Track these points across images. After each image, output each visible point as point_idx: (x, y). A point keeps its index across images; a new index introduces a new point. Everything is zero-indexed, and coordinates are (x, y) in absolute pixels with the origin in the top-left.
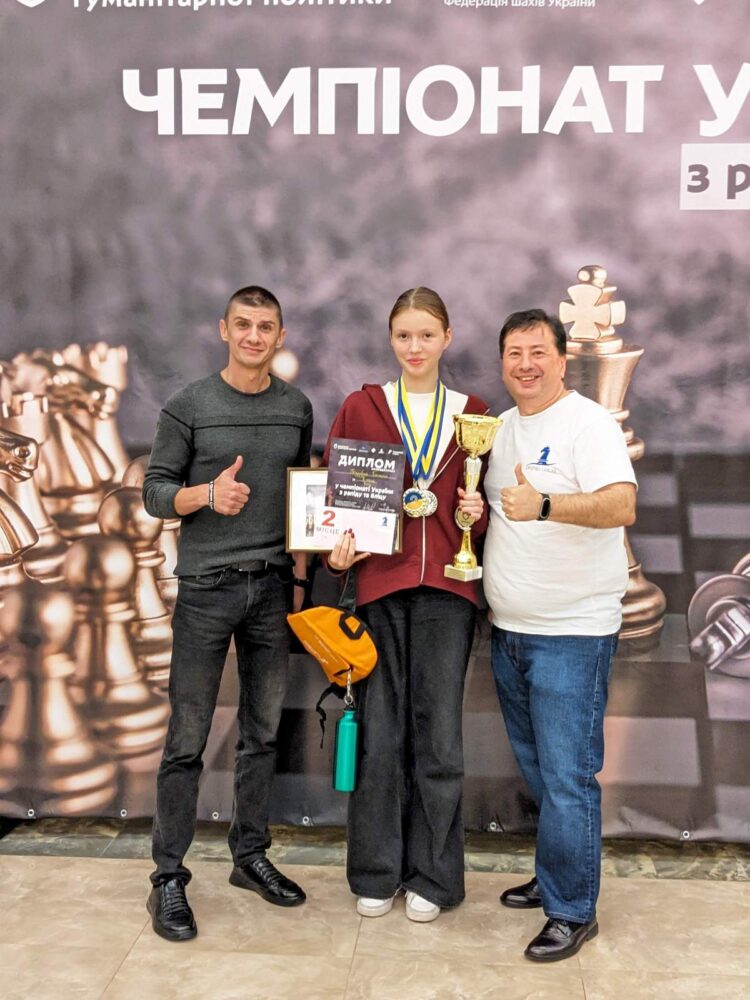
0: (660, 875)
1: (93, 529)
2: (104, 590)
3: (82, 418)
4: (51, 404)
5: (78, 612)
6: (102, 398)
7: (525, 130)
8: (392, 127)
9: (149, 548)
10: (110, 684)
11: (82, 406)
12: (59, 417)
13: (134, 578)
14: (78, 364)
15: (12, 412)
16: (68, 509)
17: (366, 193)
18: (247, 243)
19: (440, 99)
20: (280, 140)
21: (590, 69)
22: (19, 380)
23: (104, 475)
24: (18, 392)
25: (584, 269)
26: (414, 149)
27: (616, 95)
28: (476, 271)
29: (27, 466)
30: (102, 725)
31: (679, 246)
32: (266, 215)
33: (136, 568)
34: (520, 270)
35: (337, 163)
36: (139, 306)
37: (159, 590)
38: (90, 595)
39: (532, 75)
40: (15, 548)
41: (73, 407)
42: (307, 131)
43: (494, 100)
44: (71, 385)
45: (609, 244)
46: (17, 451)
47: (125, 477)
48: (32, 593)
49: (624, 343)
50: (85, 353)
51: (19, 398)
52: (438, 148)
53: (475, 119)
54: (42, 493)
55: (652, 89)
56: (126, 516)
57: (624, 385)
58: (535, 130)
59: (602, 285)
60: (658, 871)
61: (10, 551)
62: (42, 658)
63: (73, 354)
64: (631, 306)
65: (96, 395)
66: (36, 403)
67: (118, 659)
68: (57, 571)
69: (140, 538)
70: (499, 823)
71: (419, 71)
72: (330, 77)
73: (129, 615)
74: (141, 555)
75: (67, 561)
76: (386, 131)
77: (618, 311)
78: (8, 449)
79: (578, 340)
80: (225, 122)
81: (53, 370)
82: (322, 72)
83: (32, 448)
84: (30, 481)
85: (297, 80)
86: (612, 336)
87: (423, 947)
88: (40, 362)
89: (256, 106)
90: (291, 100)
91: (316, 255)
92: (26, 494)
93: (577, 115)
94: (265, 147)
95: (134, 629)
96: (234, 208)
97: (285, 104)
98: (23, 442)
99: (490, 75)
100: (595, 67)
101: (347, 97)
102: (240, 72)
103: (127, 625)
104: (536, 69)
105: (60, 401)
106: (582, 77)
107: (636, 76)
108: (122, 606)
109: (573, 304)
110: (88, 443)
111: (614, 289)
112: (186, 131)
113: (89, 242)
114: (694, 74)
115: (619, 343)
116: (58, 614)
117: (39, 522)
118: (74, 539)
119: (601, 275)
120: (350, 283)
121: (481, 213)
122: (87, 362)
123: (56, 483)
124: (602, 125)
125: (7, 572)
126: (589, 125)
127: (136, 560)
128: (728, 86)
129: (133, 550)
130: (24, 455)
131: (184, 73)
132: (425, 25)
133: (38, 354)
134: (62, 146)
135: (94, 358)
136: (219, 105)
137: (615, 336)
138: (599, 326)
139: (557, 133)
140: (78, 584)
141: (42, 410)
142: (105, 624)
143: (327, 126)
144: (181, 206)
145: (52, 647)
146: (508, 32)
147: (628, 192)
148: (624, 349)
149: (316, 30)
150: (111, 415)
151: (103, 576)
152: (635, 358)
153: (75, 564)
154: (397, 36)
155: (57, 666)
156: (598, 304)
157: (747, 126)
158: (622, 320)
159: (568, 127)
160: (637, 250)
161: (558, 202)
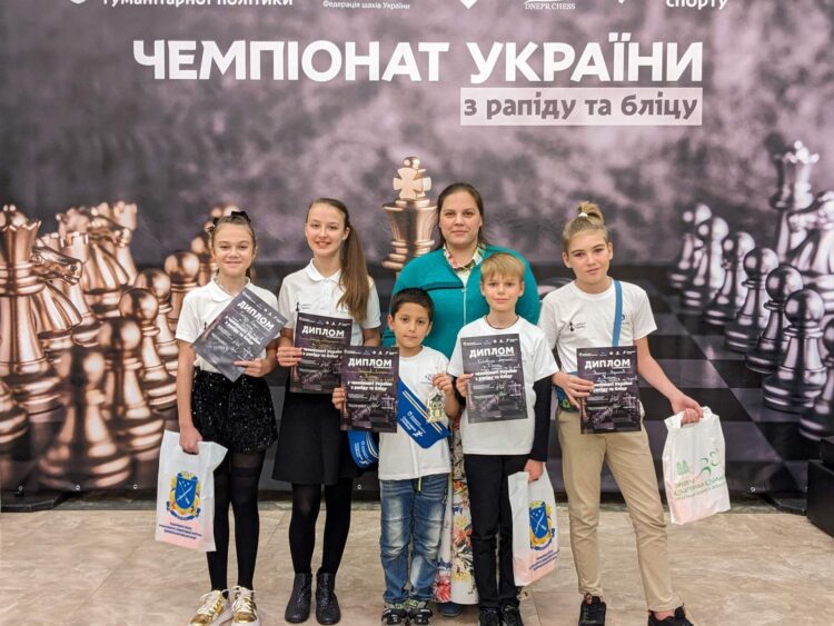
1: (116, 314)
2: (123, 350)
3: (109, 247)
4: (90, 239)
5: (107, 364)
6: (122, 234)
7: (371, 79)
8: (293, 75)
9: (151, 324)
10: (126, 408)
11: (109, 239)
12: (95, 246)
13: (141, 344)
14: (107, 214)
15: (66, 244)
16: (101, 302)
17: (278, 113)
18: (208, 143)
19: (322, 60)
20: (227, 83)
21: (407, 45)
22: (70, 225)
23: (122, 280)
24: (70, 231)
25: (407, 159)
26: (307, 89)
27: (422, 60)
28: (344, 159)
29: (76, 276)
30: (121, 433)
31: (460, 146)
32: (219, 126)
33: (143, 337)
34: (370, 160)
35: (262, 96)
36: (144, 180)
37: (156, 351)
38: (114, 354)
39: (374, 47)
40: (68, 326)
41: (104, 240)
42: (244, 77)
43: (353, 60)
44: (102, 227)
45: (420, 145)
46: (69, 267)
47: (136, 281)
48: (79, 353)
49: (430, 201)
50: (111, 207)
51: (70, 235)
52: (321, 88)
53: (342, 72)
54: (85, 292)
55: (443, 56)
56: (136, 305)
57: (431, 226)
58: (377, 79)
59: (417, 168)
61: (65, 328)
62: (85, 392)
63: (103, 208)
64: (434, 181)
65: (117, 233)
66: (81, 238)
67: (132, 392)
68: (94, 339)
69: (144, 318)
71: (309, 43)
72: (257, 47)
73: (138, 365)
74: (146, 329)
75: (101, 333)
76: (290, 78)
77: (427, 183)
78: (64, 266)
79: (404, 200)
80: (195, 72)
81: (91, 218)
82: (252, 44)
83: (78, 265)
84: (77, 286)
85: (238, 47)
88: (83, 213)
89: (214, 64)
90: (235, 59)
91: (250, 150)
92: (75, 293)
93: (401, 71)
94: (219, 87)
95: (141, 374)
96: (201, 122)
97: (230, 62)
98: (73, 261)
99: (350, 47)
100: (410, 44)
101: (267, 57)
102: (204, 43)
103: (137, 372)
104: (377, 44)
105: (96, 237)
106: (403, 49)
107: (434, 49)
108: (134, 360)
109: (401, 179)
110: (112, 262)
111: (424, 170)
112: (171, 77)
113: (113, 142)
114: (466, 47)
115: (427, 201)
116: (95, 365)
117: (83, 310)
118: (105, 320)
119: (416, 162)
120: (271, 167)
121: (344, 126)
122: (112, 213)
123: (93, 286)
124: (416, 77)
125: (63, 341)
126: (408, 76)
127: (142, 332)
128: (486, 55)
129: (140, 326)
130: (73, 269)
131: (170, 43)
132: (312, 17)
133: (82, 209)
134: (97, 85)
135: (116, 211)
136: (191, 62)
137: (425, 198)
138: (417, 192)
139: (390, 80)
140: (107, 347)
141: (84, 242)
142: (123, 371)
143: (256, 75)
144: (169, 121)
145: (90, 386)
146: (360, 22)
147: (430, 115)
148: (429, 205)
149: (249, 19)
150: (127, 245)
151: (122, 342)
153: (105, 335)
154: (297, 24)
155: (94, 397)
156: (415, 179)
157: (497, 78)
158: (430, 188)
159: (395, 77)
160: (438, 148)
161: (391, 120)
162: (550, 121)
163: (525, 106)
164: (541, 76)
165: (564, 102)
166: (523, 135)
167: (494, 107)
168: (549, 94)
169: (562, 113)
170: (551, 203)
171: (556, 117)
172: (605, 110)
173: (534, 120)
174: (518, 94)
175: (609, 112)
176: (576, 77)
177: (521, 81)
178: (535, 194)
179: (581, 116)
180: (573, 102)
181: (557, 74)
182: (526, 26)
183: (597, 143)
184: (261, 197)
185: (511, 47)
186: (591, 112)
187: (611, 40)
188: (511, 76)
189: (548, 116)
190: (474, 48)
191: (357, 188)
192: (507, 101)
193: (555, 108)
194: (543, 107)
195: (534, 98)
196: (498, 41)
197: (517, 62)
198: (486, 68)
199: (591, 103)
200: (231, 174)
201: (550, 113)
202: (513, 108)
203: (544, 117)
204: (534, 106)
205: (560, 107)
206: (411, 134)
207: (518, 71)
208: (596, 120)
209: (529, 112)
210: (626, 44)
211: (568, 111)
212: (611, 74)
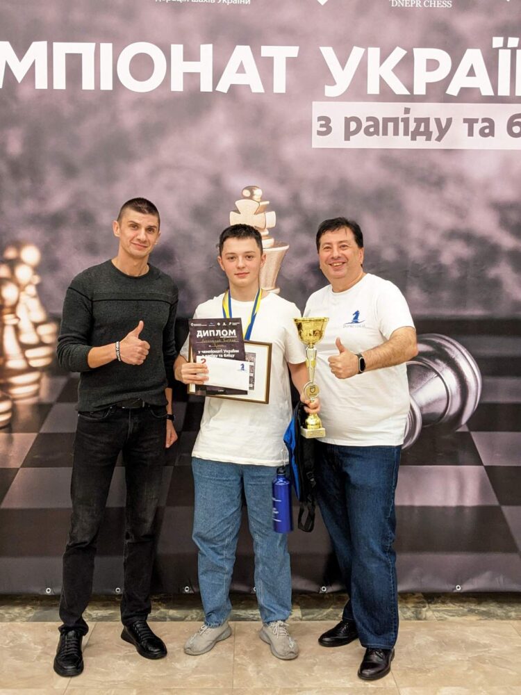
0: (304, 618)
7: (203, 89)
8: (107, 85)
17: (88, 130)
19: (142, 66)
20: (25, 93)
21: (247, 49)
25: (246, 188)
26: (124, 101)
27: (266, 67)
28: (170, 188)
31: (312, 173)
32: (15, 146)
34: (201, 190)
35: (68, 110)
39: (207, 50)
42: (45, 87)
43: (180, 67)
45: (262, 171)
49: (275, 241)
52: (142, 100)
53: (167, 80)
55: (291, 62)
57: (276, 270)
58: (210, 90)
59: (259, 200)
60: (303, 615)
64: (280, 215)
70: (190, 586)
71: (126, 45)
72: (62, 49)
76: (103, 88)
77: (271, 218)
82: (56, 45)
85: (38, 50)
86: (267, 236)
87: (121, 678)
89: (8, 68)
90: (34, 63)
91: (52, 176)
93: (240, 80)
94: (15, 99)
97: (28, 68)
99: (177, 50)
100: (251, 47)
101: (74, 63)
104: (210, 46)
106: (242, 53)
107: (280, 54)
109: (240, 213)
111: (268, 202)
114: (320, 50)
115: (271, 241)
119: (258, 193)
120: (79, 197)
121: (168, 149)
124: (258, 87)
126: (248, 87)
128: (343, 63)
132: (129, 14)
139: (226, 92)
143: (60, 83)
146: (189, 19)
147: (276, 134)
148: (275, 245)
149: (51, 15)
152: (283, 251)
156: (256, 213)
157: (357, 90)
158: (274, 225)
159: (233, 88)
160: (284, 176)
161: (227, 141)
162: (421, 143)
163: (391, 125)
164: (410, 88)
165: (438, 121)
166: (388, 159)
167: (353, 126)
168: (420, 110)
169: (435, 134)
170: (422, 244)
171: (429, 139)
172: (487, 131)
173: (402, 142)
174: (382, 110)
175: (492, 133)
176: (453, 90)
177: (386, 94)
178: (402, 233)
179: (458, 137)
180: (449, 121)
181: (429, 85)
182: (393, 28)
183: (479, 170)
184: (67, 234)
185: (374, 53)
186: (471, 133)
187: (495, 45)
188: (373, 88)
189: (418, 137)
190: (328, 53)
191: (186, 224)
192: (369, 119)
193: (427, 126)
194: (412, 126)
195: (401, 115)
196: (359, 45)
197: (382, 71)
198: (343, 77)
199: (470, 122)
200: (30, 206)
201: (421, 134)
202: (376, 127)
203: (413, 138)
204: (401, 125)
205: (433, 127)
206: (252, 158)
207: (382, 82)
208: (477, 142)
209: (396, 133)
210: (514, 51)
211: (443, 132)
212: (495, 88)
